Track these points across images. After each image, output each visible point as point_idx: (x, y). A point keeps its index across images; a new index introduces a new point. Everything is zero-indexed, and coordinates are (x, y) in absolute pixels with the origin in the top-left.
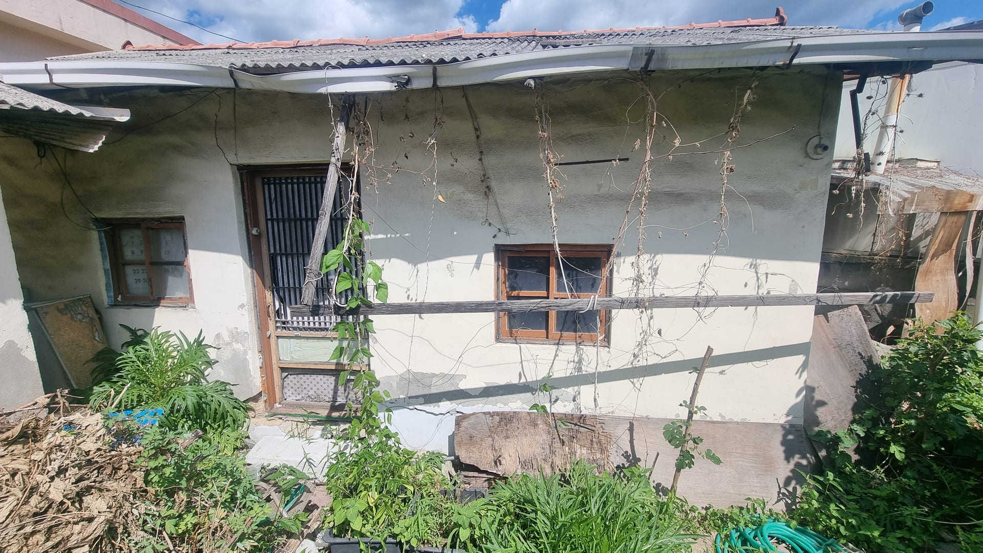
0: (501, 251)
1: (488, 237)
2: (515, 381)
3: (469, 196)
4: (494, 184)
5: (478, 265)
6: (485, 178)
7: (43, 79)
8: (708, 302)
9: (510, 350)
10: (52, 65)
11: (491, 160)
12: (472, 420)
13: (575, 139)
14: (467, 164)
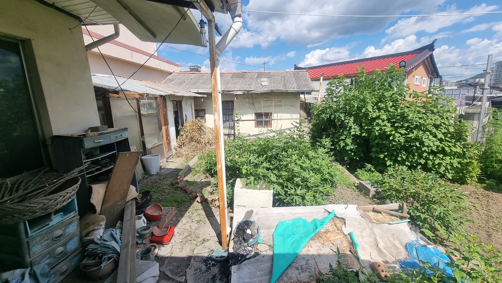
0: (255, 114)
1: (254, 112)
2: (258, 134)
3: (251, 106)
4: (254, 104)
5: (252, 116)
6: (253, 103)
7: (197, 92)
8: (282, 119)
9: (257, 129)
10: (199, 90)
11: (254, 100)
12: (252, 139)
13: (266, 97)
14: (251, 101)
